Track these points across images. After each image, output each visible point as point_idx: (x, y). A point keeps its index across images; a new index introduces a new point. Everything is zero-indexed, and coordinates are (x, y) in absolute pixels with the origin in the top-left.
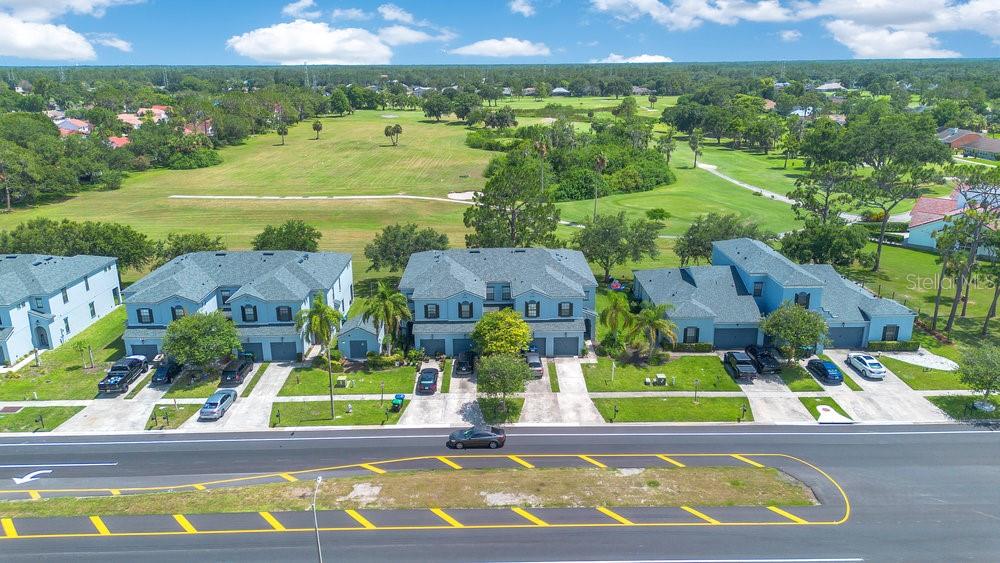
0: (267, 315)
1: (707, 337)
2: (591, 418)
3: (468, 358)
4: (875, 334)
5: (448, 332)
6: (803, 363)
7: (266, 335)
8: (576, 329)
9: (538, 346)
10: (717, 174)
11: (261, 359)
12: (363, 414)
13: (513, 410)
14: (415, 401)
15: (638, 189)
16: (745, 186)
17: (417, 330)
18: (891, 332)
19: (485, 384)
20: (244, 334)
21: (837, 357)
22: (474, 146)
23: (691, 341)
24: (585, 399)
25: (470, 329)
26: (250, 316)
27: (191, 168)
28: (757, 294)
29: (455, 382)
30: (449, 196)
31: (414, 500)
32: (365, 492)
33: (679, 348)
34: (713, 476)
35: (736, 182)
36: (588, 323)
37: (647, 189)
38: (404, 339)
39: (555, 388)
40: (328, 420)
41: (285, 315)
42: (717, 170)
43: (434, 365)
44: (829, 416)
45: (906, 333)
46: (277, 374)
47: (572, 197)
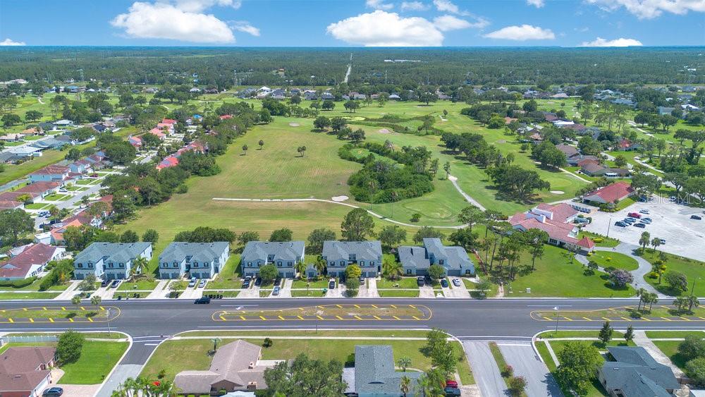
0: (285, 264)
1: (414, 272)
2: (376, 296)
3: (344, 278)
4: (463, 272)
5: (338, 270)
6: (440, 280)
7: (285, 270)
8: (375, 269)
9: (364, 275)
10: (455, 185)
11: (283, 277)
12: (315, 294)
13: (356, 293)
14: (329, 290)
15: (415, 196)
16: (464, 194)
17: (328, 269)
18: (468, 272)
19: (348, 286)
20: (278, 270)
21: (450, 279)
22: (343, 158)
23: (409, 274)
24: (375, 290)
25: (344, 269)
26: (280, 265)
27: (209, 175)
28: (431, 258)
29: (339, 285)
30: (333, 198)
31: (332, 314)
32: (320, 312)
33: (405, 275)
34: (402, 310)
35: (461, 191)
36: (379, 267)
37: (419, 196)
38: (325, 272)
39: (368, 287)
40: (307, 295)
41: (290, 265)
42: (457, 182)
43: (333, 280)
44: (440, 296)
45: (472, 271)
46: (289, 282)
47: (385, 202)
